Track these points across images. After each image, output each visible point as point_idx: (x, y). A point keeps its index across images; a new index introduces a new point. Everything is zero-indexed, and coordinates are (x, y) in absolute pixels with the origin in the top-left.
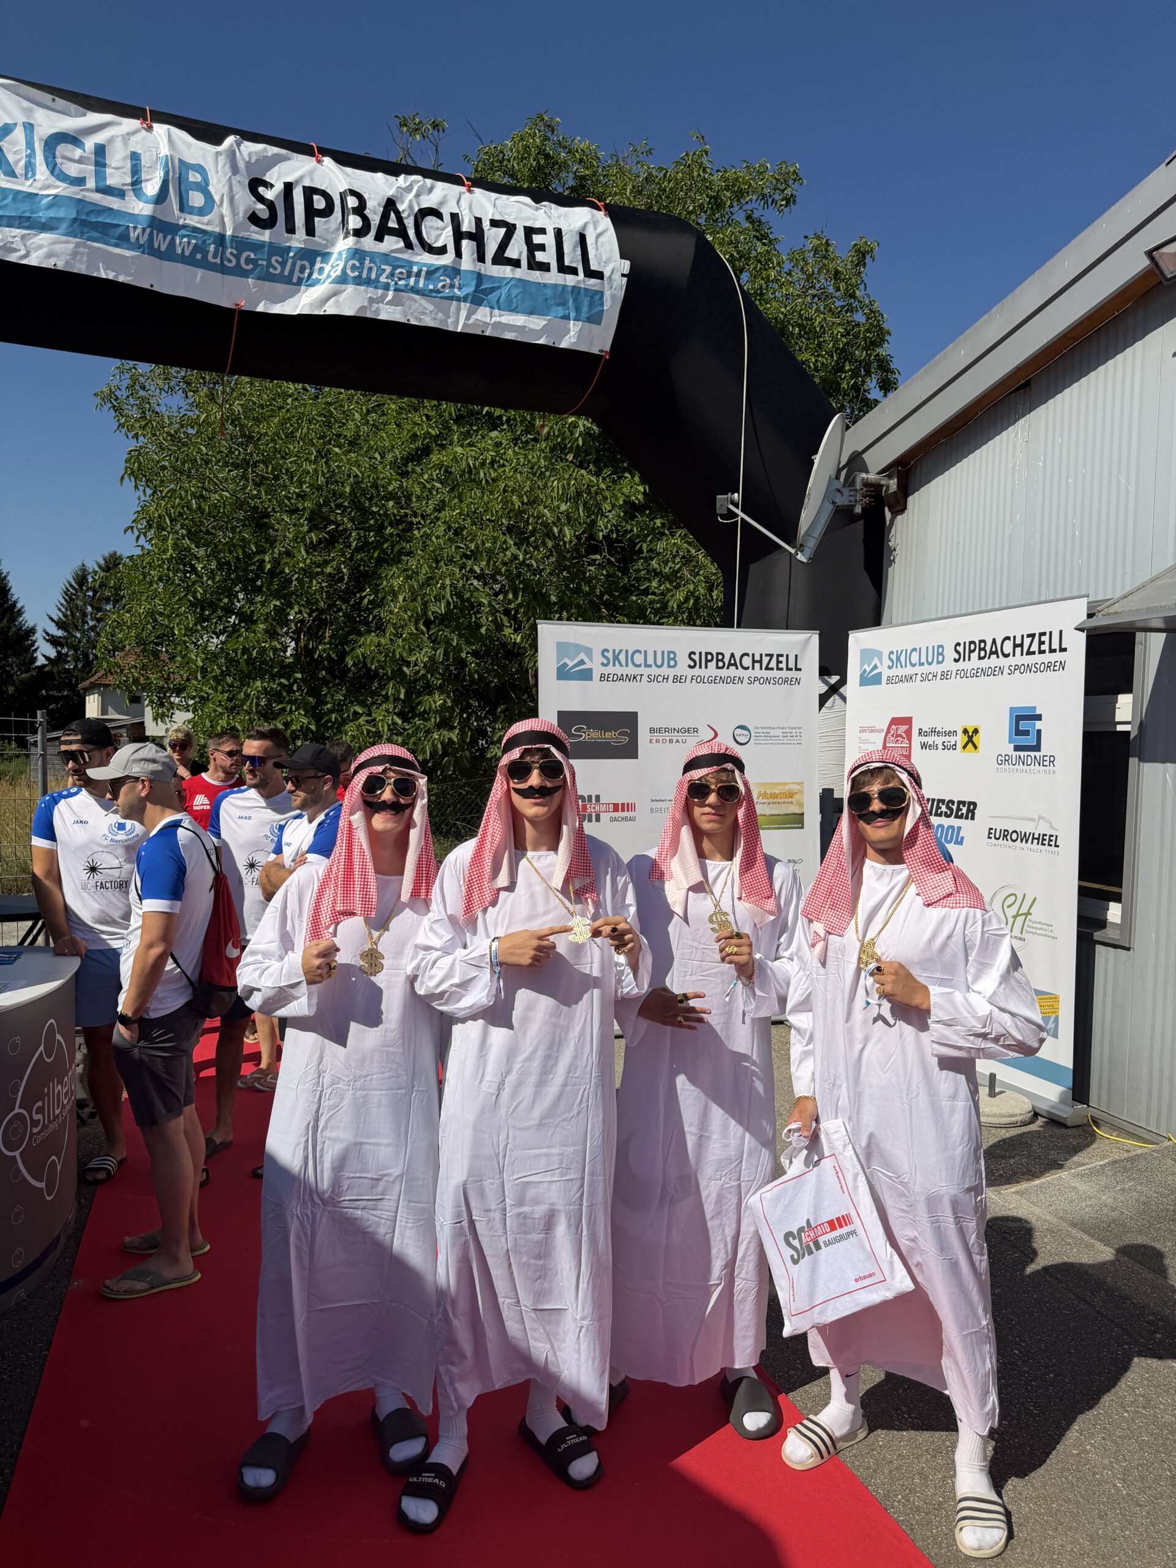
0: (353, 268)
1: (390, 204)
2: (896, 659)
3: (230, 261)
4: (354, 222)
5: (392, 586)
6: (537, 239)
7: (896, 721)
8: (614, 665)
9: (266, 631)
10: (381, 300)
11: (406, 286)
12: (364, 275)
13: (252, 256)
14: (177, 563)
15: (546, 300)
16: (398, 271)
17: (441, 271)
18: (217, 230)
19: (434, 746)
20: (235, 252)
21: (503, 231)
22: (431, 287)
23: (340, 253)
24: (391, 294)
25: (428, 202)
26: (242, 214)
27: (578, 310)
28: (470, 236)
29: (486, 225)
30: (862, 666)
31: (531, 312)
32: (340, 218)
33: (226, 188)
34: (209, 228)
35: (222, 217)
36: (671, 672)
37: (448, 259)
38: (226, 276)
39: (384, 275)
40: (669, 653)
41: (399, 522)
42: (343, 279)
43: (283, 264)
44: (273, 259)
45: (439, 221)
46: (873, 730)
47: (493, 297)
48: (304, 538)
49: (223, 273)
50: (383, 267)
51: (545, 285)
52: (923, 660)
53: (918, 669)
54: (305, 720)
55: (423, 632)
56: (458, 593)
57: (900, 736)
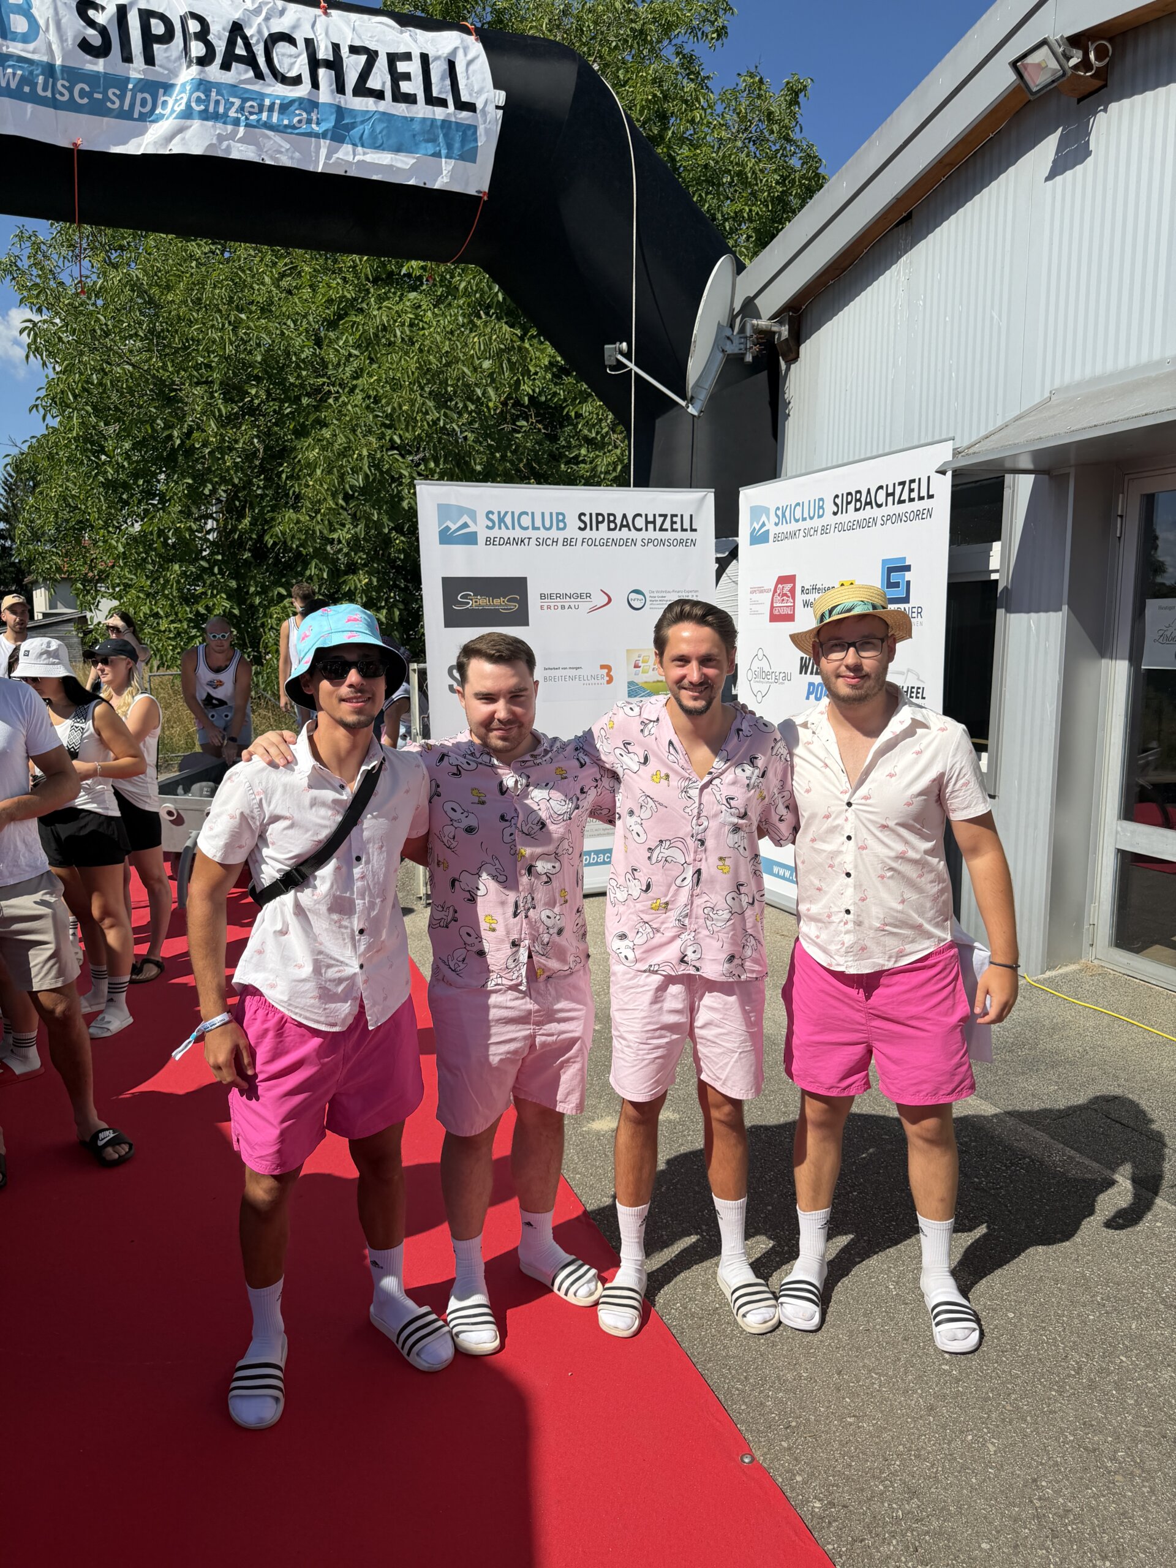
0: (199, 101)
1: (237, 29)
2: (782, 516)
3: (62, 94)
4: (197, 49)
5: (308, 459)
6: (402, 67)
7: (782, 580)
8: (500, 528)
9: (180, 512)
10: (232, 136)
11: (258, 121)
12: (211, 109)
13: (87, 89)
14: (85, 443)
15: (414, 136)
16: (249, 104)
17: (297, 104)
18: (45, 59)
20: (67, 84)
21: (363, 58)
22: (286, 122)
23: (184, 85)
24: (242, 130)
25: (279, 26)
26: (71, 42)
27: (449, 147)
28: (328, 64)
29: (345, 51)
30: (752, 524)
31: (398, 149)
32: (182, 45)
33: (51, 11)
34: (35, 57)
35: (50, 45)
36: (560, 535)
37: (303, 90)
38: (59, 112)
39: (234, 109)
40: (558, 514)
41: (318, 390)
42: (187, 114)
43: (122, 98)
44: (110, 93)
45: (292, 47)
46: (762, 591)
47: (355, 132)
48: (212, 412)
49: (56, 107)
50: (231, 100)
51: (412, 119)
52: (806, 515)
53: (802, 525)
54: (227, 604)
55: (342, 507)
56: (376, 465)
57: (785, 595)
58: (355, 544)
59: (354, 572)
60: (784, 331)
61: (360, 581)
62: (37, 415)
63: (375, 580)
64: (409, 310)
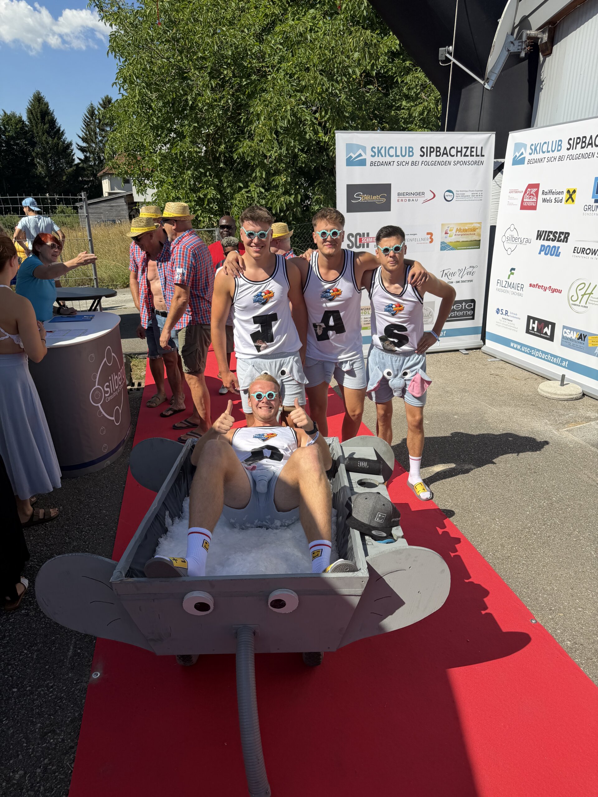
2: (535, 149)
5: (257, 110)
7: (531, 186)
8: (378, 156)
9: (191, 142)
14: (142, 104)
19: (282, 205)
30: (514, 153)
36: (410, 160)
40: (409, 148)
41: (259, 71)
46: (517, 192)
48: (208, 86)
52: (550, 149)
53: (547, 155)
54: (214, 192)
55: (274, 138)
56: (294, 114)
57: (532, 195)
58: (279, 159)
59: (279, 175)
60: (545, 37)
61: (282, 180)
62: (116, 88)
63: (289, 179)
64: (310, 20)
